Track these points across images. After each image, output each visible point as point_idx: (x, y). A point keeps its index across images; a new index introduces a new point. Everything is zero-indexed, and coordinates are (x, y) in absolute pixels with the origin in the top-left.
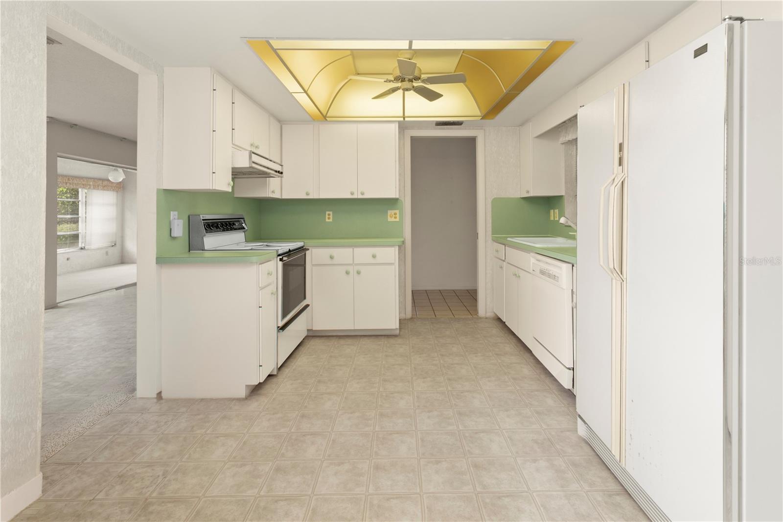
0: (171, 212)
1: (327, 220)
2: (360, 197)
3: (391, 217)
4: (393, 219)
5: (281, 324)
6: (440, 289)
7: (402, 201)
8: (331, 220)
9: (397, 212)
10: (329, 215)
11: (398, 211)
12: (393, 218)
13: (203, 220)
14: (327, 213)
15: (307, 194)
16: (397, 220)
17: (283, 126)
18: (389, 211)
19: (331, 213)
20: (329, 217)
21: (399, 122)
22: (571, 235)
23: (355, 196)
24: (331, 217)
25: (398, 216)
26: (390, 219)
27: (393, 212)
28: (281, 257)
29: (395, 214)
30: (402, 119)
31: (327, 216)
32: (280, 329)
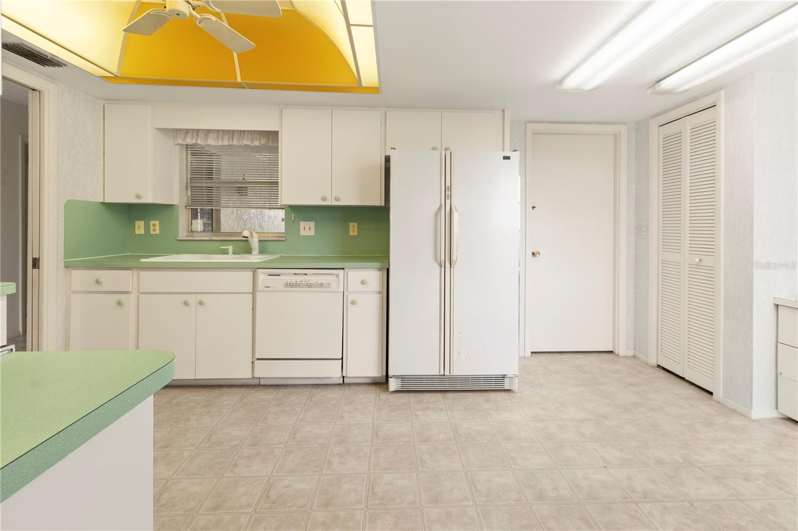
22: (221, 249)
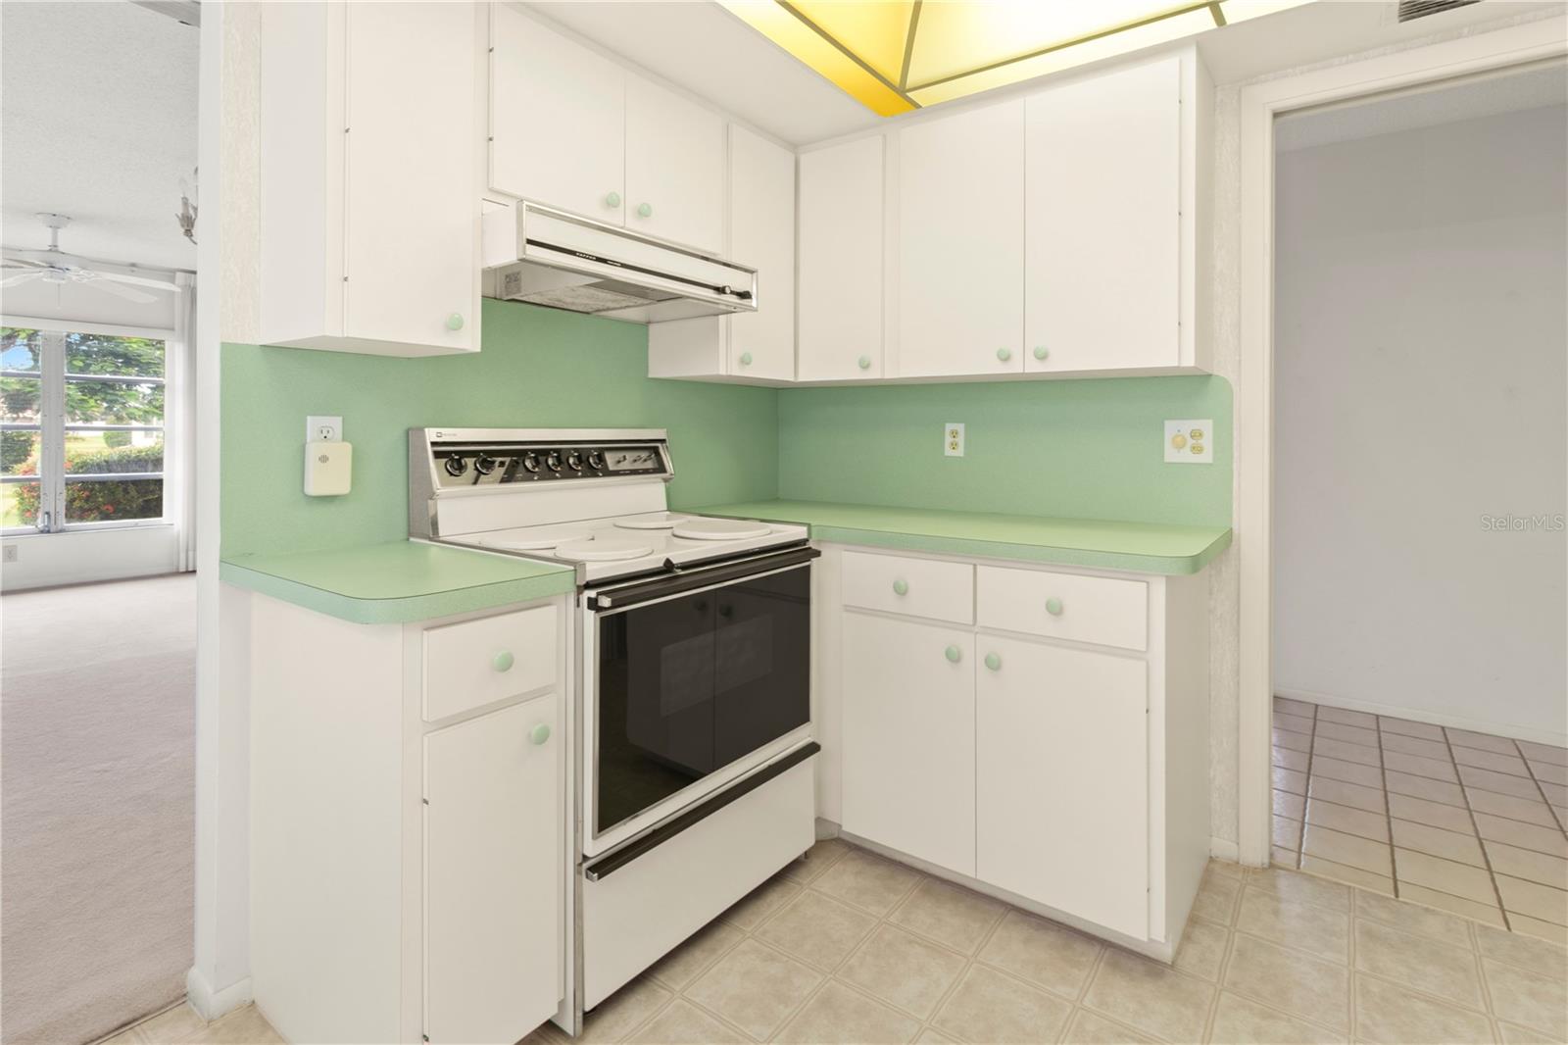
0: (309, 418)
1: (948, 452)
2: (1034, 367)
3: (1180, 447)
4: (1186, 456)
5: (597, 847)
6: (1449, 722)
7: (1225, 381)
8: (960, 452)
9: (1206, 426)
10: (954, 434)
11: (1210, 422)
12: (1187, 449)
13: (434, 444)
14: (949, 427)
15: (865, 366)
16: (1207, 457)
17: (803, 159)
18: (1167, 423)
19: (960, 427)
20: (955, 439)
21: (1200, 42)
23: (1015, 368)
24: (961, 440)
25: (1207, 441)
26: (1171, 455)
27: (1187, 426)
28: (592, 593)
29: (1196, 434)
30: (1204, 20)
31: (948, 439)
32: (592, 869)
